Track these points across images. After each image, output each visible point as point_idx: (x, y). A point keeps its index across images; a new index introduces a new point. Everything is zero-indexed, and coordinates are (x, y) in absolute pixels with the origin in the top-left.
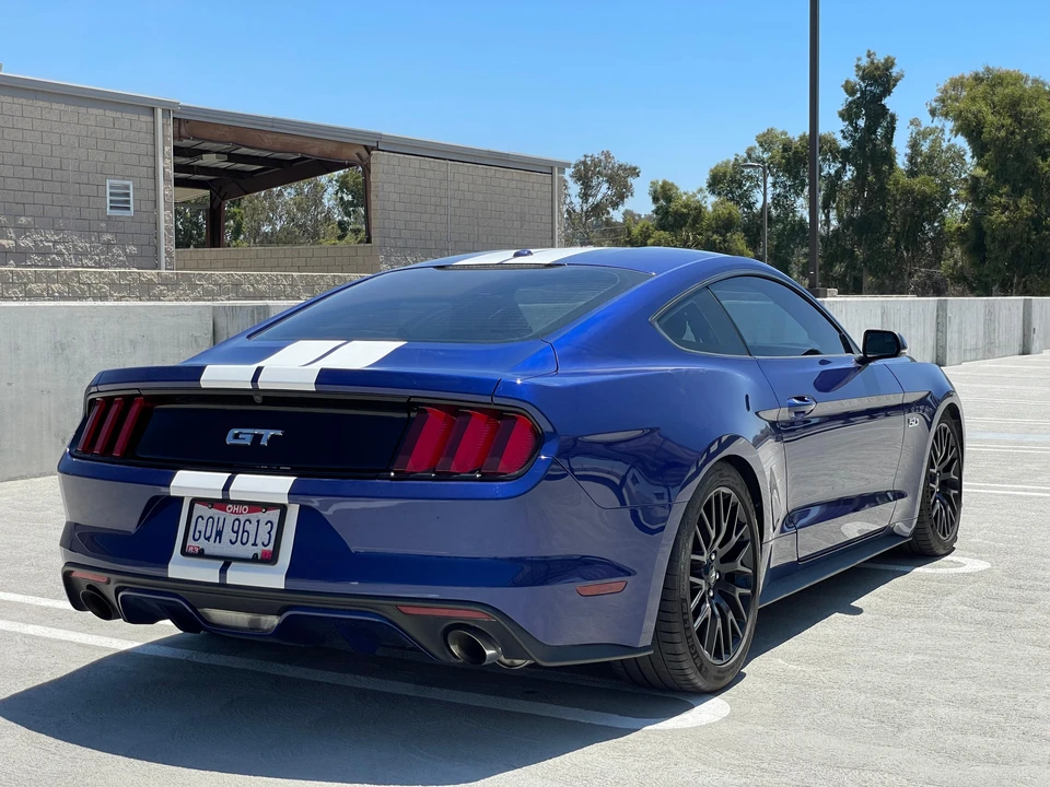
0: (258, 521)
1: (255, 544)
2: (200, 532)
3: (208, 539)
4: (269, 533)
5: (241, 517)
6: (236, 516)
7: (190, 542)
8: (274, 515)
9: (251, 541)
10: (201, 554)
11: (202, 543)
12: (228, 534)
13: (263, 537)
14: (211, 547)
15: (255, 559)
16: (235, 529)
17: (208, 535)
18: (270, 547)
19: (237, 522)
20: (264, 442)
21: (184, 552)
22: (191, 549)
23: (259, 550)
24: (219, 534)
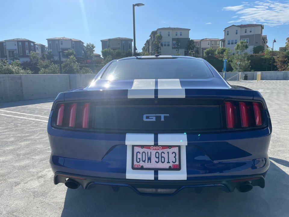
0: (168, 153)
1: (168, 162)
2: (139, 159)
3: (144, 161)
4: (175, 157)
5: (158, 151)
6: (156, 151)
7: (135, 163)
8: (176, 150)
9: (166, 160)
10: (142, 168)
11: (142, 163)
12: (154, 159)
13: (172, 158)
14: (146, 165)
15: (170, 169)
16: (157, 156)
17: (144, 159)
18: (177, 163)
19: (157, 154)
20: (163, 119)
21: (133, 168)
22: (136, 167)
23: (171, 164)
24: (149, 159)
